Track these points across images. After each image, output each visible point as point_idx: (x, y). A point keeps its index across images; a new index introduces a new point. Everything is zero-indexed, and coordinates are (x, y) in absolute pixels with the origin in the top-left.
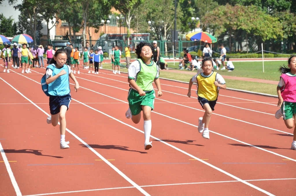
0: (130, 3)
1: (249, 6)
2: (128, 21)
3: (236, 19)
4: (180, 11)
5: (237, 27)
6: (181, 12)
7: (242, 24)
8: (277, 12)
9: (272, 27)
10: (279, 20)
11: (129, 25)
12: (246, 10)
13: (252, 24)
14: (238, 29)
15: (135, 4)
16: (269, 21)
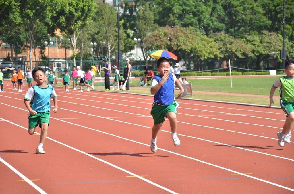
0: (75, 24)
1: (187, 28)
2: (74, 42)
3: (176, 40)
4: (122, 33)
5: (178, 48)
6: (124, 33)
7: (182, 44)
8: (213, 33)
9: (209, 48)
10: (215, 41)
11: (75, 46)
12: (184, 31)
13: (191, 45)
14: (178, 49)
15: (80, 25)
16: (206, 42)
